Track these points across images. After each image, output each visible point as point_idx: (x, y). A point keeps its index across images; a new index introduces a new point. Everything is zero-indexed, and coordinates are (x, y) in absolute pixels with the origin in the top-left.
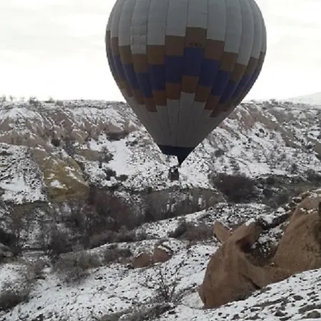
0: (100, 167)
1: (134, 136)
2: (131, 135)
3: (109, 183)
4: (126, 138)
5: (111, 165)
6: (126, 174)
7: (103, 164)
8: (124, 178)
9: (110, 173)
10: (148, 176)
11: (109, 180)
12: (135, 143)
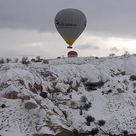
0: (81, 114)
1: (109, 86)
2: (105, 85)
3: (89, 129)
4: (102, 88)
5: (90, 112)
6: (104, 120)
7: (84, 111)
8: (102, 123)
9: (90, 120)
10: (123, 121)
11: (89, 125)
12: (110, 91)
